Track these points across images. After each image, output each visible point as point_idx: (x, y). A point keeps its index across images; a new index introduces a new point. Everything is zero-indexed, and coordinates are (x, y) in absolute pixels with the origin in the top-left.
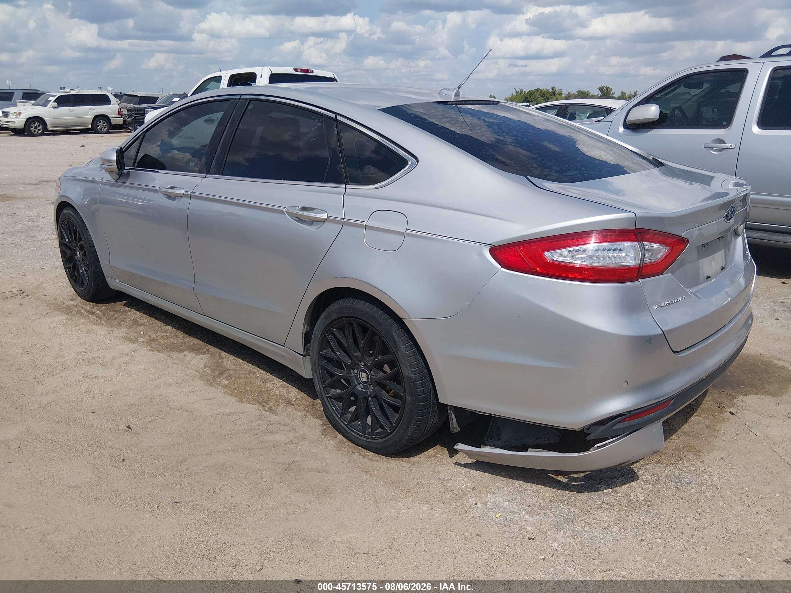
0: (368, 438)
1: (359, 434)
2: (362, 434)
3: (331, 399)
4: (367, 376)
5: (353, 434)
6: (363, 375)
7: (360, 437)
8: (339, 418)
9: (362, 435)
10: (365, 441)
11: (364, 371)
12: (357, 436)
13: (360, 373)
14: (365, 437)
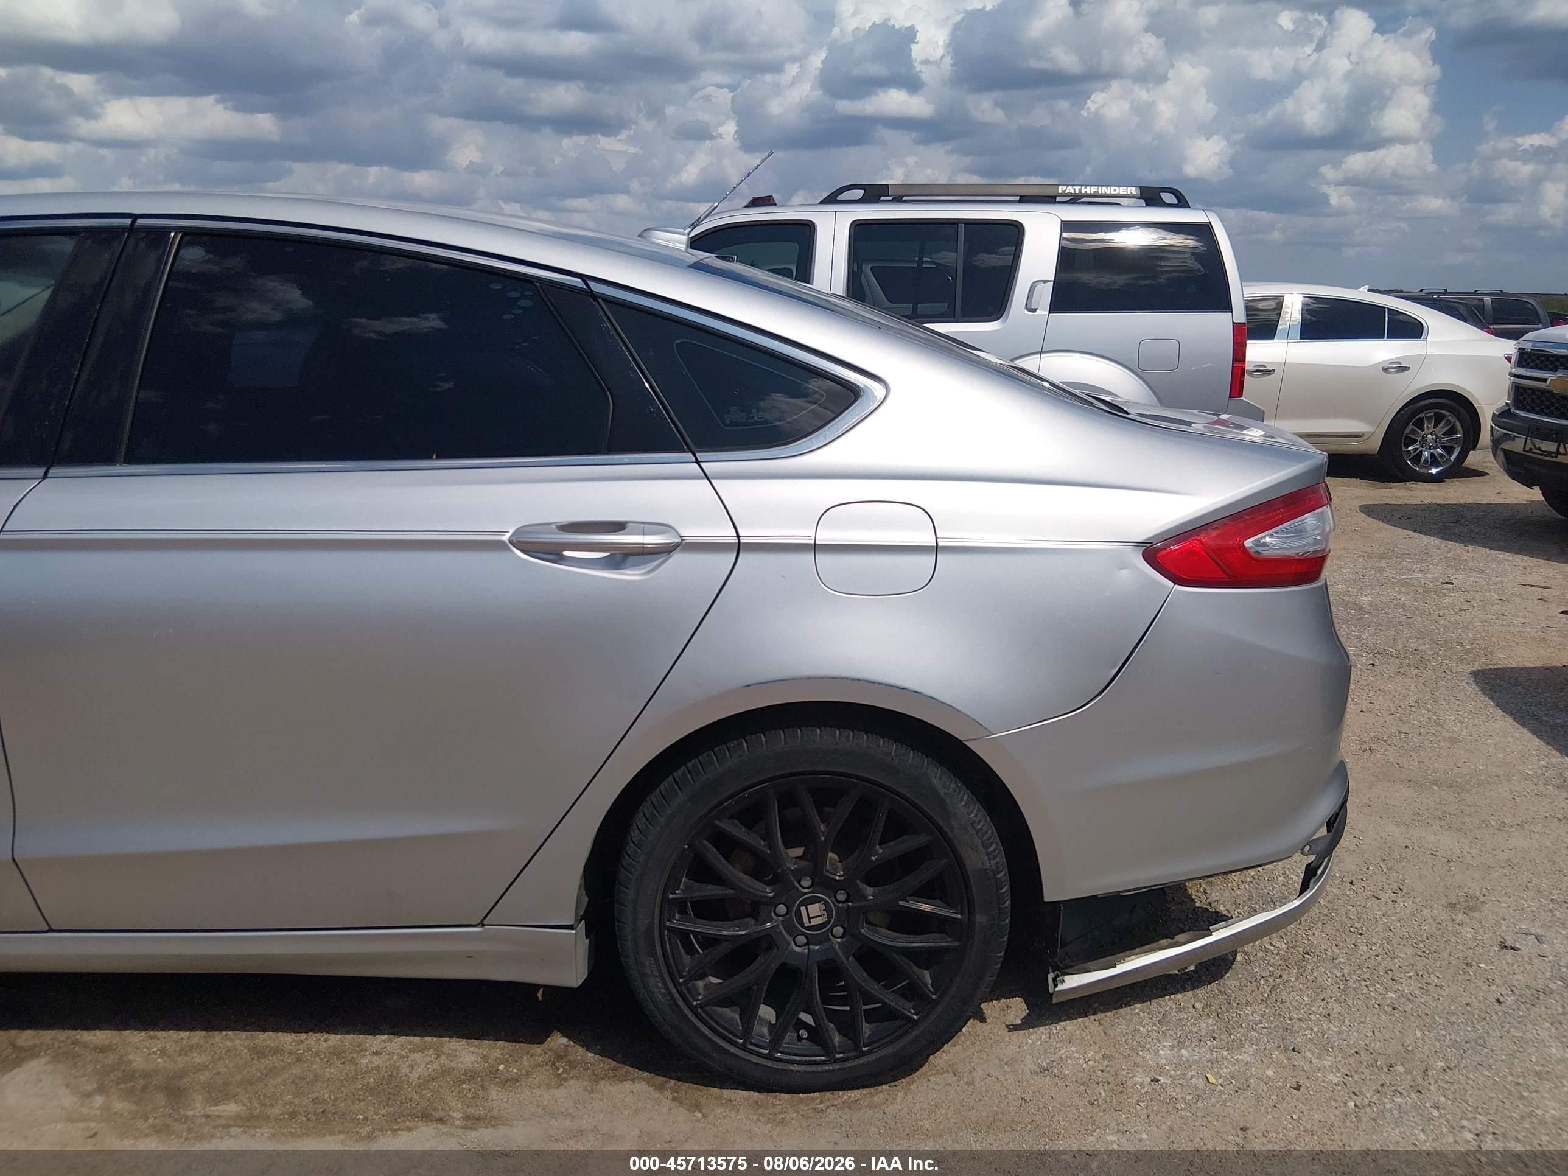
0: (846, 1060)
1: (815, 1061)
2: (823, 1058)
3: (708, 1009)
4: (828, 910)
5: (795, 1067)
6: (815, 909)
7: (819, 1068)
8: (743, 1047)
9: (824, 1061)
10: (840, 1069)
11: (816, 900)
12: (813, 1068)
13: (803, 909)
14: (837, 1061)
